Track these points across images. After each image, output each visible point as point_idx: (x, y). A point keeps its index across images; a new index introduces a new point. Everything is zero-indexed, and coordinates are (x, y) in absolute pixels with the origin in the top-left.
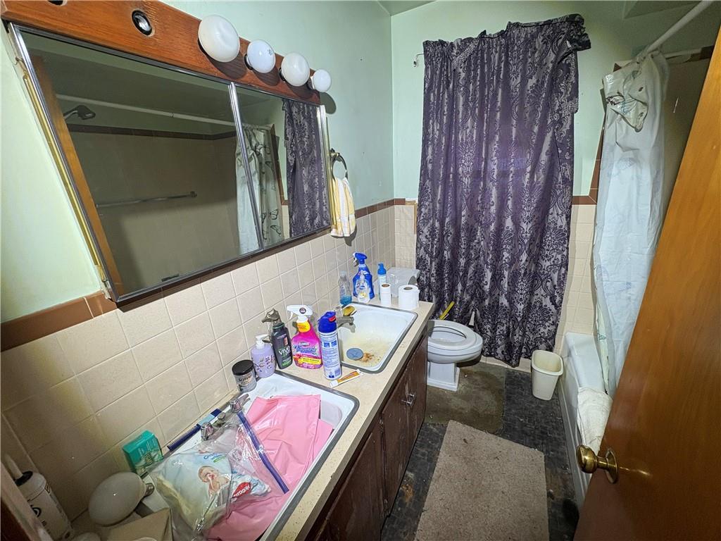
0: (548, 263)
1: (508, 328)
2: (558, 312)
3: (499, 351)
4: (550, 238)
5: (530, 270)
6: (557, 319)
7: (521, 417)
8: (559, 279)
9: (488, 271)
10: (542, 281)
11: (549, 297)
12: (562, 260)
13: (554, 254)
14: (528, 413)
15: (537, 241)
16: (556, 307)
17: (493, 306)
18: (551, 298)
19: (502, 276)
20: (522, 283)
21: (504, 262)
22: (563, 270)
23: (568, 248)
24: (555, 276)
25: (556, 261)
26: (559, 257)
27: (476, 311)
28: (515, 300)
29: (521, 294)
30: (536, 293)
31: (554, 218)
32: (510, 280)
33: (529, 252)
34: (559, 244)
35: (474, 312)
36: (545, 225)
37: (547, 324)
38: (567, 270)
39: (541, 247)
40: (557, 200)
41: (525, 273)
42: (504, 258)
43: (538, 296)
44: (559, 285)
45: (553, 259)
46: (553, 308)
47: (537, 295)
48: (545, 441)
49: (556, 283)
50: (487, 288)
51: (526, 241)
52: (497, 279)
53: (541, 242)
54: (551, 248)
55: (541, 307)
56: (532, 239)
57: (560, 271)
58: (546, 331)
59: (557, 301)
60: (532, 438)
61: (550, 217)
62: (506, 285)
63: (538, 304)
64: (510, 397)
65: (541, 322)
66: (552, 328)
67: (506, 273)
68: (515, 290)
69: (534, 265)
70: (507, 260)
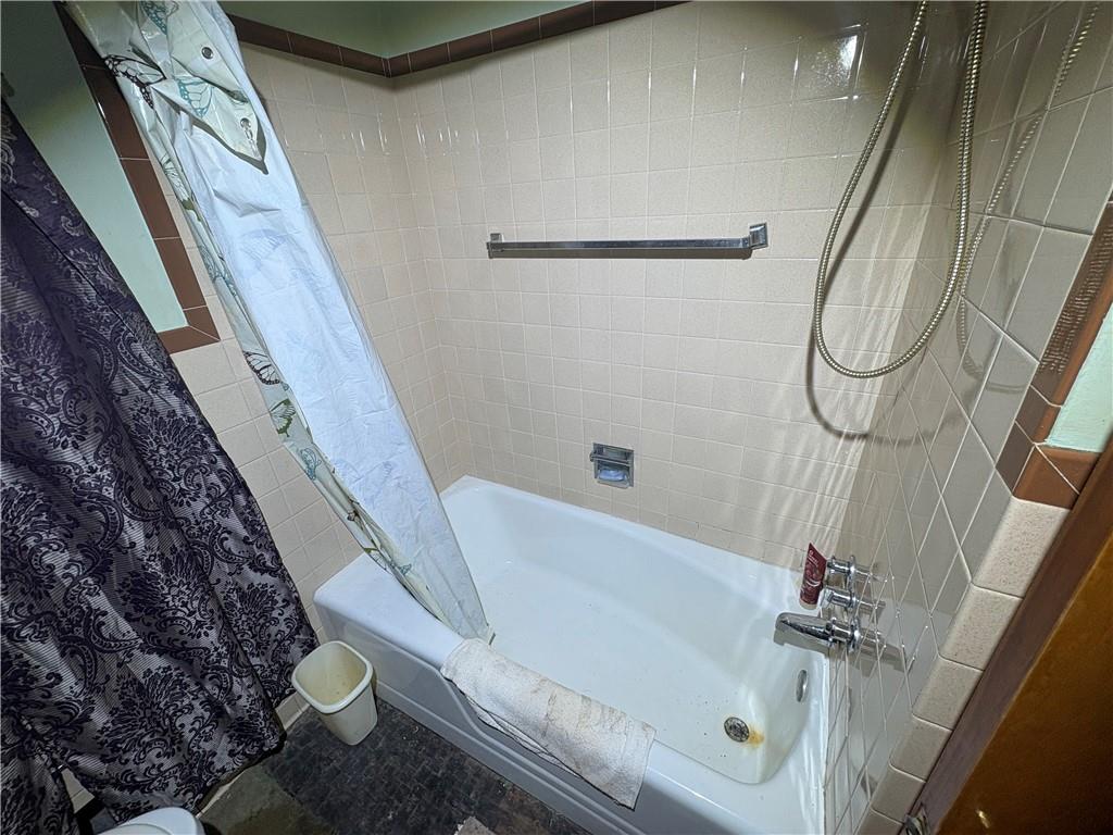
0: (198, 506)
1: (210, 702)
2: (285, 577)
3: (222, 760)
4: (163, 452)
5: (174, 549)
6: (291, 591)
7: (384, 813)
8: (244, 521)
9: (36, 646)
10: (210, 548)
11: (246, 567)
12: (223, 481)
13: (199, 479)
14: (382, 788)
15: (140, 476)
16: (272, 572)
17: (129, 704)
18: (251, 566)
19: (91, 619)
20: (174, 591)
21: (67, 582)
22: (241, 499)
23: (222, 452)
24: (234, 522)
25: (213, 492)
26: (214, 478)
27: (74, 766)
28: (186, 637)
29: (191, 614)
30: (213, 581)
31: (138, 400)
32: (130, 608)
33: (140, 513)
34: (194, 452)
35: (68, 775)
36: (127, 427)
37: (275, 614)
38: (248, 493)
39: (155, 484)
40: (117, 355)
41: (167, 567)
42: (59, 573)
43: (223, 582)
44: (254, 532)
45: (204, 491)
46: (267, 579)
47: (219, 581)
48: (449, 794)
49: (244, 533)
50: (69, 685)
51: (109, 492)
52: (81, 640)
53: (149, 470)
54: (183, 471)
55: (242, 598)
56: (122, 479)
57: (234, 504)
58: (283, 627)
59: (269, 564)
60: (434, 820)
61: (126, 402)
62: (125, 626)
63: (234, 596)
64: (328, 805)
65: (262, 621)
66: (289, 611)
67: (100, 601)
68: (166, 620)
69: (173, 534)
70: (74, 571)
